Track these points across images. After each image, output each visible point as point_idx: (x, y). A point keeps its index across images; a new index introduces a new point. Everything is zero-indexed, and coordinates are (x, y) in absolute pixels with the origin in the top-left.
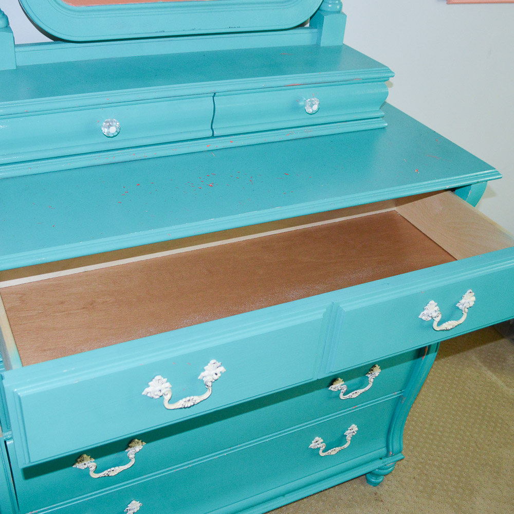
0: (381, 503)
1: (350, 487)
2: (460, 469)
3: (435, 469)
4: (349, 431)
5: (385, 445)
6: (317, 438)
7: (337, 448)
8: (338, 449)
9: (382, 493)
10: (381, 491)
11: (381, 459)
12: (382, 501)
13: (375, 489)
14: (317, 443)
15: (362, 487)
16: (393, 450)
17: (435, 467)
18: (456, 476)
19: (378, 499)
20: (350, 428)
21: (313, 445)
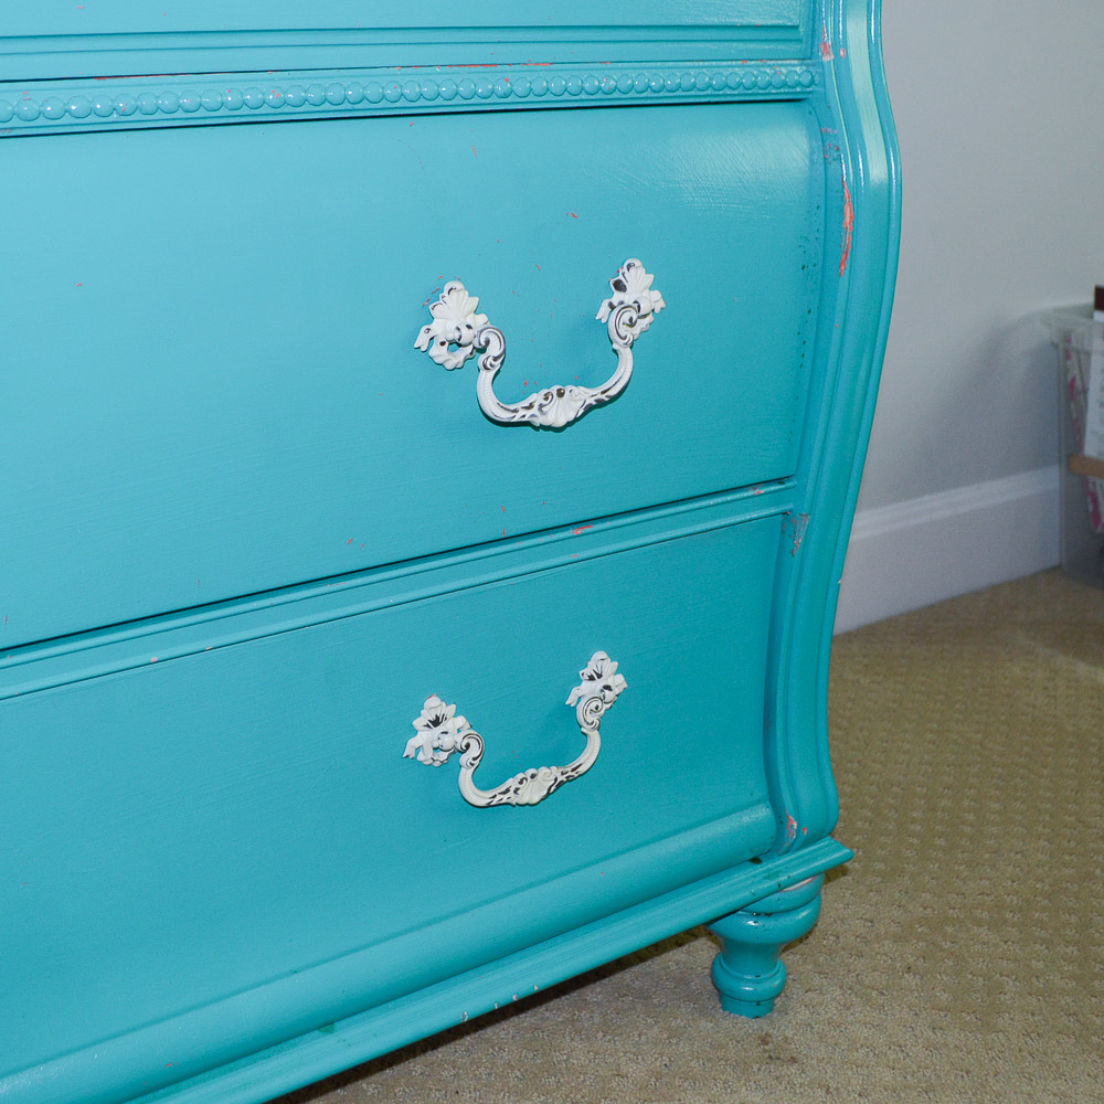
0: (793, 1069)
1: (656, 1029)
2: (1073, 919)
3: (983, 932)
4: (586, 688)
5: (761, 791)
6: (434, 706)
7: (544, 770)
8: (548, 776)
9: (789, 1033)
10: (786, 1027)
11: (756, 860)
12: (793, 1060)
13: (762, 1025)
14: (441, 728)
15: (706, 1025)
16: (797, 807)
17: (980, 926)
18: (1068, 944)
19: (776, 1056)
20: (588, 671)
21: (422, 742)
